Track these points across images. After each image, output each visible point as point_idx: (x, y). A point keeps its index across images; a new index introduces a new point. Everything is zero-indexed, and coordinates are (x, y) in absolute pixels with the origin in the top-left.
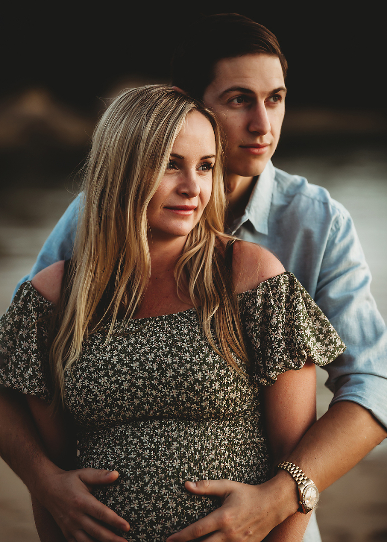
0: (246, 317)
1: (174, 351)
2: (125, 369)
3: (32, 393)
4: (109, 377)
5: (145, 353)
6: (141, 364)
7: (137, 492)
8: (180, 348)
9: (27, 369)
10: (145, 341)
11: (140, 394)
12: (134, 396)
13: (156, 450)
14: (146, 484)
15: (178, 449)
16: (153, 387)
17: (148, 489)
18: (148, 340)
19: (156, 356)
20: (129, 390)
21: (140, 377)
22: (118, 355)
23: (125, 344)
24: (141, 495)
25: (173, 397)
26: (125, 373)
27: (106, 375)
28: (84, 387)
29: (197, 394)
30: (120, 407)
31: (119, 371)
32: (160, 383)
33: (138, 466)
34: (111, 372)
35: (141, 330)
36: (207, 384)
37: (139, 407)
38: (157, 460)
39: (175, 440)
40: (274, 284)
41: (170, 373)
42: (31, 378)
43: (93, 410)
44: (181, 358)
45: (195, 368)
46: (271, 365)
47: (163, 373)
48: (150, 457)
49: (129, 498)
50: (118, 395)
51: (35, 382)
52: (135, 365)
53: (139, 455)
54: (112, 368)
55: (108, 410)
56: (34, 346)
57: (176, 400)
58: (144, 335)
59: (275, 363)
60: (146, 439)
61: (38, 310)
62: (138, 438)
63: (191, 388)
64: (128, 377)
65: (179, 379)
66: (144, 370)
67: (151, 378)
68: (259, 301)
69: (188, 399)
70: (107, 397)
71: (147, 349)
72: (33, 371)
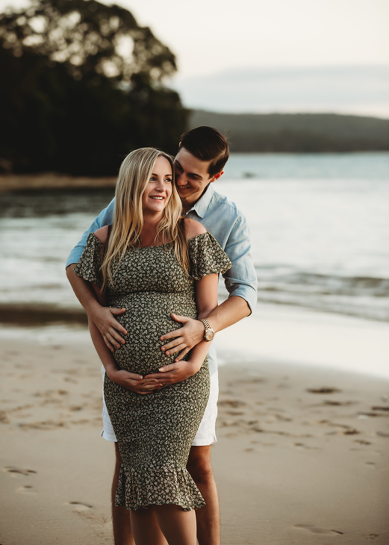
0: (190, 250)
1: (157, 262)
2: (134, 269)
3: (90, 280)
4: (127, 272)
5: (144, 263)
6: (142, 267)
7: (139, 322)
8: (160, 261)
9: (88, 270)
10: (143, 257)
11: (141, 280)
12: (138, 281)
13: (147, 304)
14: (143, 318)
15: (157, 304)
16: (147, 277)
17: (144, 321)
18: (145, 257)
19: (149, 264)
20: (136, 278)
21: (141, 273)
22: (131, 263)
23: (134, 258)
24: (141, 323)
25: (155, 282)
26: (134, 271)
27: (126, 271)
28: (116, 277)
29: (166, 281)
30: (132, 286)
31: (132, 270)
32: (150, 276)
33: (139, 311)
34: (128, 270)
35: (141, 252)
36: (171, 277)
37: (140, 286)
38: (148, 308)
39: (156, 300)
40: (202, 237)
41: (155, 271)
42: (90, 274)
43: (120, 287)
44: (160, 265)
45: (166, 270)
46: (204, 271)
47: (152, 271)
48: (145, 307)
49: (135, 324)
50: (131, 280)
51: (91, 276)
52: (139, 268)
53: (139, 306)
54: (129, 269)
55: (126, 287)
56: (92, 260)
57: (157, 283)
58: (143, 254)
59: (206, 270)
60: (142, 299)
61: (96, 244)
62: (139, 299)
63: (163, 278)
64: (136, 273)
65: (159, 274)
66: (143, 270)
67: (146, 273)
68: (197, 243)
69: (162, 283)
70: (126, 281)
71: (144, 260)
72: (91, 271)
